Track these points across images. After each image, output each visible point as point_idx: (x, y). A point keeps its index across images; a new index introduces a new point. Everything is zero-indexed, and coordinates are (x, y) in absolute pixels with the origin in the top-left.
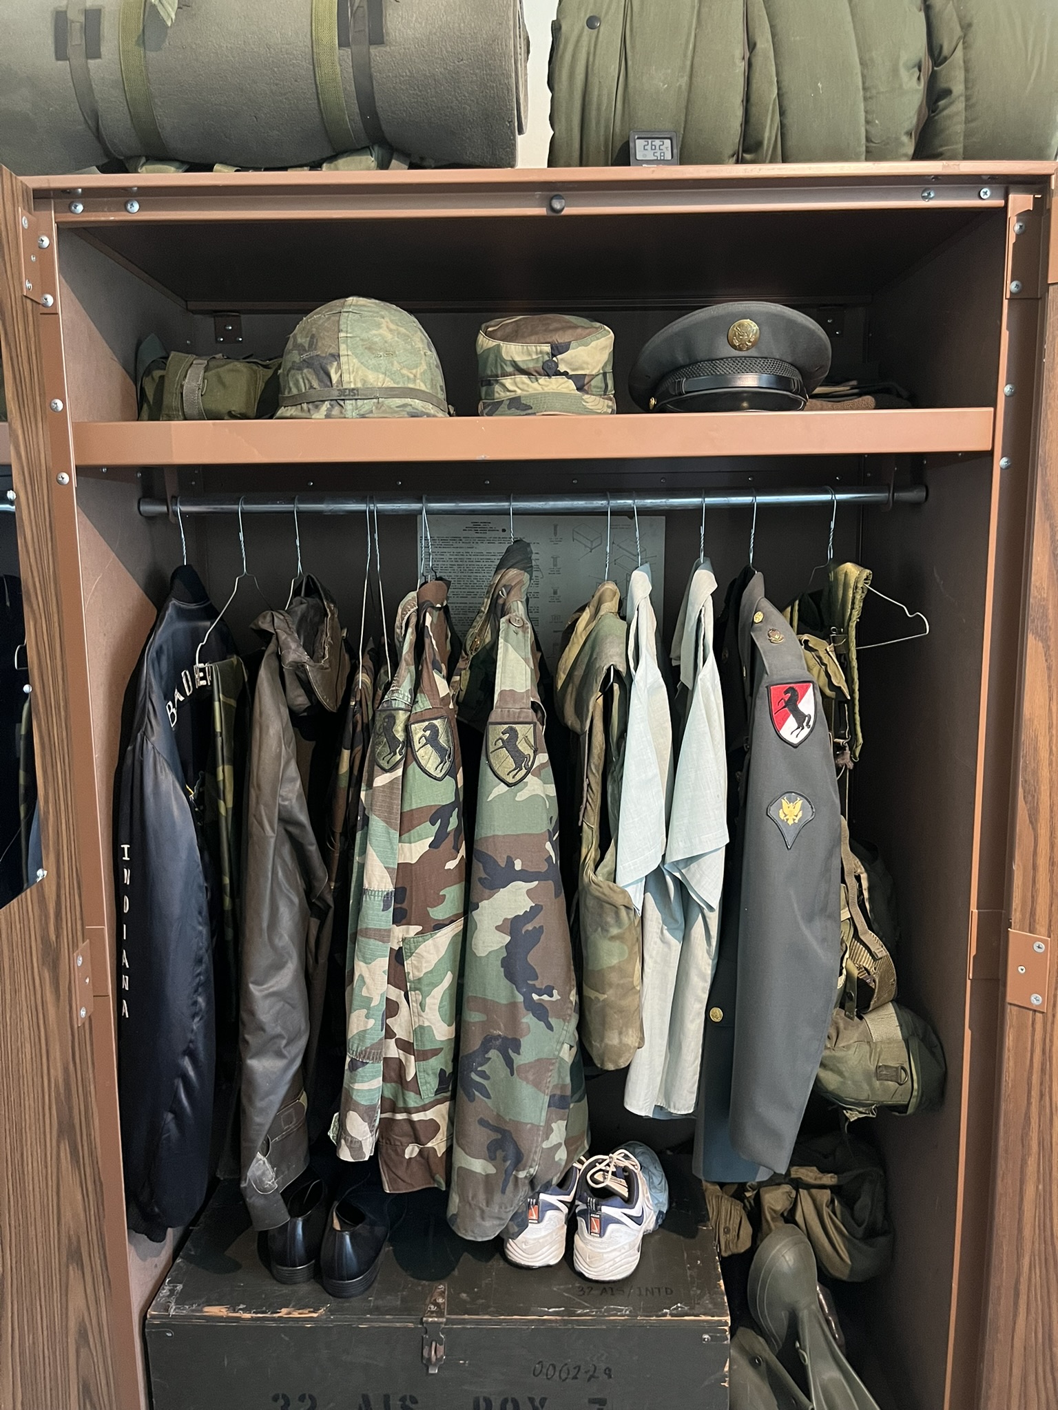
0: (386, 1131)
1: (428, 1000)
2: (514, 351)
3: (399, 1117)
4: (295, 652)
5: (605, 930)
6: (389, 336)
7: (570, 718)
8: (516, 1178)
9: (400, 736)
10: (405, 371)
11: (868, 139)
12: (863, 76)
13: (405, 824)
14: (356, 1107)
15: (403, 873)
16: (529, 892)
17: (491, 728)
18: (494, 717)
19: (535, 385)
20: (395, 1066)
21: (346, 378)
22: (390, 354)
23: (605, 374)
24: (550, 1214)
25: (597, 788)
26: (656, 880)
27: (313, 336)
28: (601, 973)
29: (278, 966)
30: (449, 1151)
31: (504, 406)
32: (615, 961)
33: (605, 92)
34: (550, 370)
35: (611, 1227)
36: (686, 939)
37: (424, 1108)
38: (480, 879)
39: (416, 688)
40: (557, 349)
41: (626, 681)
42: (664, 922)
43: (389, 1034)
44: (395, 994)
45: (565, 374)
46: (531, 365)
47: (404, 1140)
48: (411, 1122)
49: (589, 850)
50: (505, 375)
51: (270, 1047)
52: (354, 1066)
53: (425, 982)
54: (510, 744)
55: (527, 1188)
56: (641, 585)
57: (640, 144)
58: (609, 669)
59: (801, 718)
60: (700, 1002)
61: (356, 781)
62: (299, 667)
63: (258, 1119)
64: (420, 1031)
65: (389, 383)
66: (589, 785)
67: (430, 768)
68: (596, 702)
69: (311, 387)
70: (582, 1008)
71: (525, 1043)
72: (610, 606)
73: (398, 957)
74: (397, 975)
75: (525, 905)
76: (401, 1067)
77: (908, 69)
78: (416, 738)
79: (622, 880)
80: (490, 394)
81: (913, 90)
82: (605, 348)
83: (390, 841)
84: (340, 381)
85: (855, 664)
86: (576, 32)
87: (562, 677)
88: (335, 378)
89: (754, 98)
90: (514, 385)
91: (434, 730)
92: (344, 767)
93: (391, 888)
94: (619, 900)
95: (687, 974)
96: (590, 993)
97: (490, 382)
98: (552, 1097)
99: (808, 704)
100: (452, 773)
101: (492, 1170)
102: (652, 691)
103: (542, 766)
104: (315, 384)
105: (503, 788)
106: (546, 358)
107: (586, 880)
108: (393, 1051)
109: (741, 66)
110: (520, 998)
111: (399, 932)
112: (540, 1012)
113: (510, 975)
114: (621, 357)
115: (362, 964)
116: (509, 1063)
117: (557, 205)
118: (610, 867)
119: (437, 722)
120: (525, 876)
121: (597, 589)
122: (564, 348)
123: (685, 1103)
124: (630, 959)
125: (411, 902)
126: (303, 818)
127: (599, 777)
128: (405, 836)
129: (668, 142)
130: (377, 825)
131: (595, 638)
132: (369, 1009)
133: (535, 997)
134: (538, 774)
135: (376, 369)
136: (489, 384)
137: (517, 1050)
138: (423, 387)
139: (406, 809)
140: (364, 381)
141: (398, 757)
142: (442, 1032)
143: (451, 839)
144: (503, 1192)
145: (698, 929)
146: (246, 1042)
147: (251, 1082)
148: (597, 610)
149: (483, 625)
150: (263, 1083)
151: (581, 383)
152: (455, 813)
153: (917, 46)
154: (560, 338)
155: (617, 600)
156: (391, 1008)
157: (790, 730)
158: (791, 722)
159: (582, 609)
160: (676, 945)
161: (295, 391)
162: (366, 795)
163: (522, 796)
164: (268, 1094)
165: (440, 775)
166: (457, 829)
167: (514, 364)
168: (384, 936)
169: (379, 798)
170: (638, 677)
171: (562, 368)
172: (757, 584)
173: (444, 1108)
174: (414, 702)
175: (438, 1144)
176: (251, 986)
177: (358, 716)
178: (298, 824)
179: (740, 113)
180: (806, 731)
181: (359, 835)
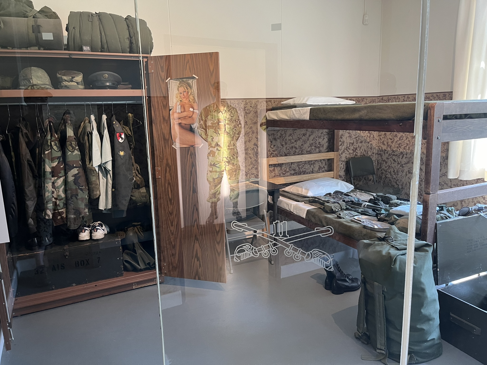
0: (53, 214)
1: (60, 190)
2: (65, 78)
3: (56, 211)
4: (25, 131)
5: (92, 175)
6: (41, 75)
7: (82, 141)
8: (80, 217)
9: (49, 144)
10: (44, 81)
11: (121, 49)
12: (119, 40)
13: (52, 160)
14: (48, 209)
15: (53, 168)
16: (77, 170)
17: (67, 142)
18: (67, 140)
19: (69, 83)
20: (54, 202)
21: (34, 82)
22: (41, 78)
23: (82, 82)
24: (86, 231)
25: (88, 152)
26: (100, 166)
27: (26, 75)
28: (92, 182)
29: (30, 186)
30: (67, 216)
31: (64, 87)
32: (94, 180)
33: (77, 40)
34: (72, 81)
35: (98, 230)
36: (107, 179)
37: (61, 209)
38: (68, 169)
39: (51, 136)
40: (73, 78)
41: (91, 134)
42: (103, 176)
43: (53, 197)
44: (53, 190)
45: (75, 82)
46: (68, 80)
47: (57, 216)
48: (59, 212)
49: (87, 163)
50: (63, 81)
51: (30, 199)
52: (47, 202)
53: (59, 187)
54: (71, 145)
55: (82, 219)
56: (93, 117)
57: (84, 47)
58: (88, 132)
59: (122, 138)
60: (110, 188)
61: (40, 154)
62: (26, 133)
63: (29, 212)
64: (58, 196)
65: (42, 83)
66: (86, 152)
67: (56, 150)
68: (86, 138)
69: (27, 83)
70: (89, 189)
71: (79, 195)
72: (87, 121)
73: (53, 183)
74: (53, 186)
75: (77, 172)
76: (56, 203)
77: (126, 39)
78: (53, 144)
79: (94, 166)
80: (61, 84)
81: (127, 42)
82: (81, 77)
83: (50, 163)
84: (33, 82)
85: (132, 130)
86: (71, 29)
87: (79, 134)
88: (32, 82)
89: (102, 42)
90: (65, 83)
91: (56, 143)
92: (37, 152)
93: (51, 171)
94: (93, 169)
95: (108, 184)
96: (90, 186)
97: (61, 82)
98: (85, 204)
99: (123, 136)
100: (60, 151)
101: (75, 216)
102: (96, 135)
103: (77, 149)
104: (28, 83)
105: (70, 153)
106: (71, 79)
107: (87, 167)
108: (54, 200)
109: (99, 37)
110: (77, 187)
111: (53, 179)
112: (82, 190)
113: (75, 184)
114: (85, 79)
115: (47, 184)
116: (76, 198)
117: (71, 56)
118: (92, 164)
119: (56, 142)
120: (76, 167)
121: (84, 118)
122: (74, 77)
123: (110, 206)
124: (97, 179)
125: (55, 173)
126: (31, 160)
127: (88, 151)
128: (52, 162)
129: (89, 47)
130: (47, 160)
131: (85, 127)
132: (49, 192)
133: (80, 187)
134: (77, 150)
135: (39, 81)
136: (60, 83)
137: (78, 196)
138: (48, 83)
139: (52, 157)
140: (37, 83)
141: (50, 148)
142: (63, 195)
143: (61, 162)
144: (78, 220)
145: (109, 176)
146: (26, 199)
147: (27, 206)
148: (85, 122)
149: (62, 126)
150: (30, 206)
151: (78, 83)
152: (61, 158)
153: (128, 36)
154: (73, 76)
155: (88, 120)
156: (53, 192)
157: (120, 140)
158: (120, 139)
159: (82, 122)
160: (105, 180)
161: (23, 84)
162: (43, 156)
163: (74, 154)
164: (31, 207)
165: (58, 151)
166: (62, 161)
167: (65, 80)
168: (51, 179)
169: (47, 155)
170: (93, 132)
171: (74, 81)
172: (114, 117)
173: (65, 209)
174: (51, 138)
175: (64, 215)
176: (25, 189)
177: (40, 142)
178: (31, 161)
179: (100, 44)
180: (123, 140)
181: (42, 163)
